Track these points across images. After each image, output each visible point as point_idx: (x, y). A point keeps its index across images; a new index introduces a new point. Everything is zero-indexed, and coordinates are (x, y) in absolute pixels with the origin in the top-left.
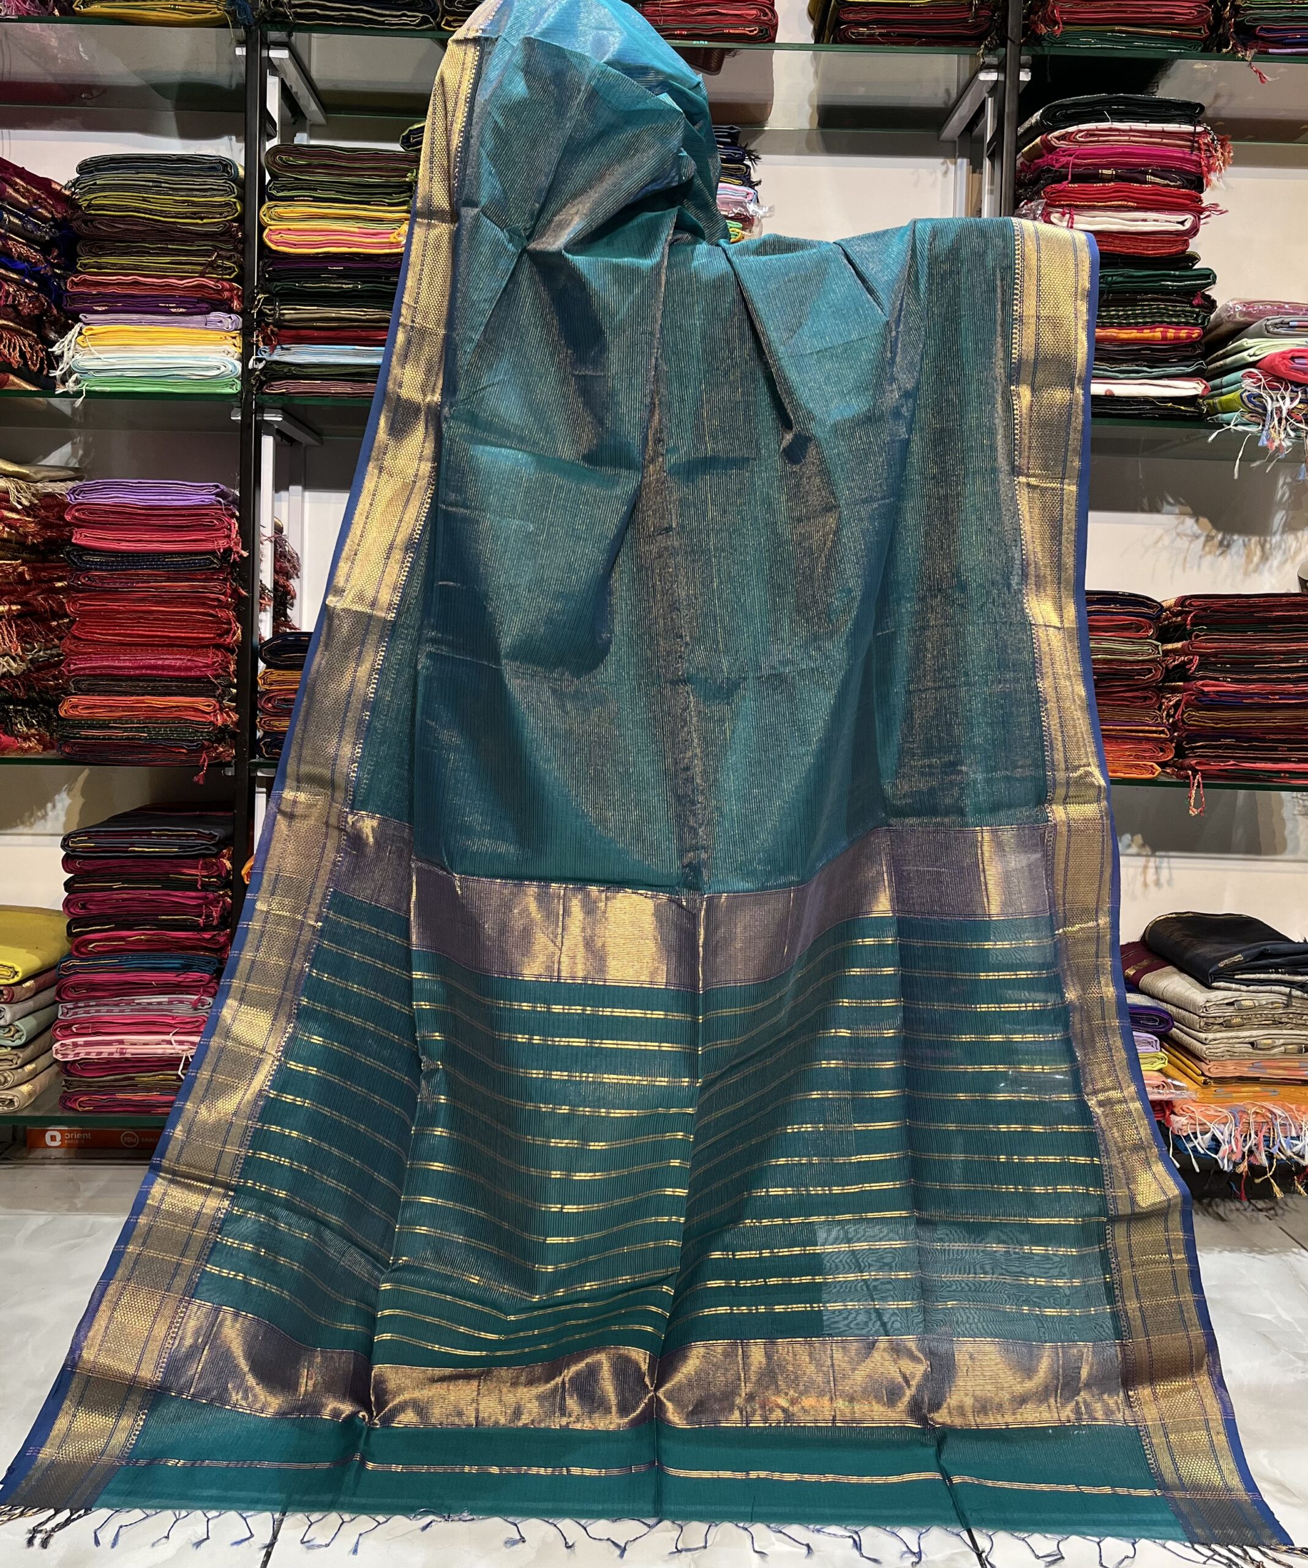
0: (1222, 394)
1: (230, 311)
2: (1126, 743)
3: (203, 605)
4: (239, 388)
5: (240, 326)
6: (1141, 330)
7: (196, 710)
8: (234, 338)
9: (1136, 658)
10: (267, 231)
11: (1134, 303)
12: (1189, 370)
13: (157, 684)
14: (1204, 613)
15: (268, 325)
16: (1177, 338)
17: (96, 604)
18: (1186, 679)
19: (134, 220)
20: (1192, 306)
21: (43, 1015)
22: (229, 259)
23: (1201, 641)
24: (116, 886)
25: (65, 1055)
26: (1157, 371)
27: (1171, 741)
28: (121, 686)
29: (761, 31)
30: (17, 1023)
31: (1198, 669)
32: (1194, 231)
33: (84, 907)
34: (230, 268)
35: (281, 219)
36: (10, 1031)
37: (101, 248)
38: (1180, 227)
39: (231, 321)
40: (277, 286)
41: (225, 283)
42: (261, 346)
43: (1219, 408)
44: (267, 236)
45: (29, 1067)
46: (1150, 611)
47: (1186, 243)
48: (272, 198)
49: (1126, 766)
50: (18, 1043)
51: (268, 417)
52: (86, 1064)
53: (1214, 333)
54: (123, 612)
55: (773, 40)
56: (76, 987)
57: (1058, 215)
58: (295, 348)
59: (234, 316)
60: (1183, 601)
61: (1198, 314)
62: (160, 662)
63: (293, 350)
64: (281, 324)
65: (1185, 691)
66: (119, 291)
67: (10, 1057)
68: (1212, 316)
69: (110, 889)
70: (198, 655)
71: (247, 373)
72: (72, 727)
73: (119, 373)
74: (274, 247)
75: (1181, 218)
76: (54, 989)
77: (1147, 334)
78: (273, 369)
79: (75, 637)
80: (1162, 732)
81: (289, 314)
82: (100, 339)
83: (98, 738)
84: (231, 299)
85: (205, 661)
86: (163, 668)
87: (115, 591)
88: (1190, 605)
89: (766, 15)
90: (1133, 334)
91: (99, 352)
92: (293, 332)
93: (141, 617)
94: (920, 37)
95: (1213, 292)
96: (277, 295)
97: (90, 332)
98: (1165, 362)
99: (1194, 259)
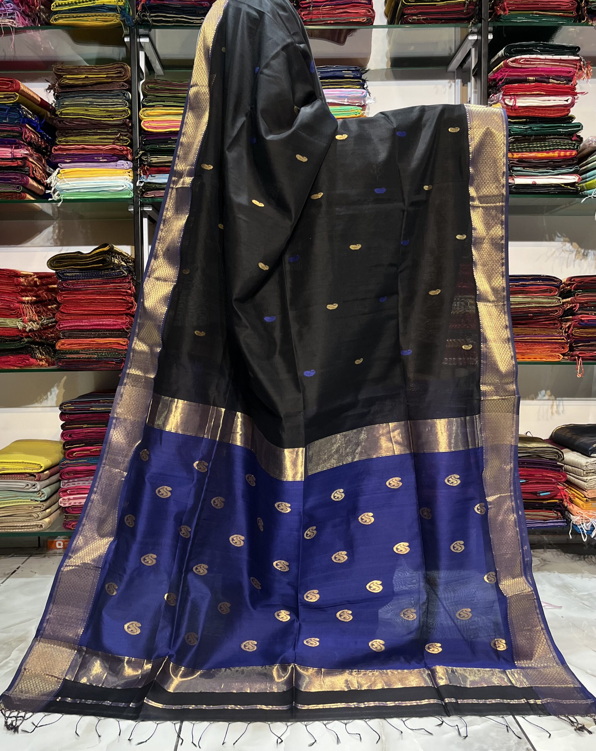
0: (586, 182)
1: (127, 160)
2: (546, 345)
3: (120, 295)
4: (132, 195)
5: (132, 166)
6: (548, 153)
7: (119, 344)
8: (129, 172)
9: (550, 305)
10: (143, 122)
11: (544, 140)
12: (571, 170)
13: (100, 333)
14: (580, 284)
15: (145, 165)
16: (565, 156)
17: (71, 297)
18: (573, 314)
19: (82, 120)
20: (572, 140)
21: (54, 487)
22: (125, 136)
23: (579, 297)
24: (85, 426)
25: (65, 504)
26: (556, 172)
27: (567, 343)
28: (84, 334)
29: (368, 20)
30: (42, 490)
31: (579, 309)
32: (572, 104)
33: (70, 436)
34: (126, 140)
35: (149, 116)
36: (39, 494)
37: (67, 133)
38: (566, 103)
39: (127, 165)
40: (148, 147)
41: (124, 147)
42: (142, 175)
43: (585, 188)
44: (143, 124)
45: (48, 511)
46: (556, 283)
47: (569, 111)
48: (144, 106)
49: (547, 356)
50: (43, 499)
51: (146, 209)
52: (74, 508)
53: (581, 153)
54: (83, 300)
55: (372, 24)
56: (68, 473)
57: (508, 100)
58: (157, 176)
59: (128, 162)
60: (570, 279)
61: (575, 144)
62: (101, 323)
63: (156, 177)
64: (151, 165)
65: (572, 320)
66: (76, 152)
67: (40, 506)
68: (581, 145)
69: (82, 428)
70: (118, 319)
71: (136, 188)
72: (62, 354)
73: (77, 190)
74: (146, 129)
75: (566, 98)
76: (58, 474)
77: (551, 154)
78: (148, 186)
79: (62, 312)
80: (563, 339)
81: (154, 160)
82: (68, 175)
83: (74, 358)
84: (127, 154)
85: (121, 322)
86: (103, 325)
87: (80, 290)
88: (574, 281)
89: (370, 12)
90: (545, 155)
91: (68, 181)
92: (156, 169)
93: (92, 302)
94: (441, 20)
95: (581, 134)
96: (149, 151)
97: (63, 172)
98: (560, 167)
99: (572, 118)
